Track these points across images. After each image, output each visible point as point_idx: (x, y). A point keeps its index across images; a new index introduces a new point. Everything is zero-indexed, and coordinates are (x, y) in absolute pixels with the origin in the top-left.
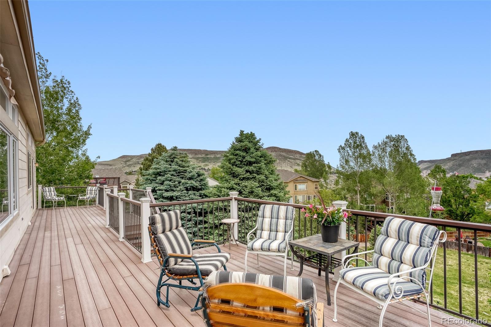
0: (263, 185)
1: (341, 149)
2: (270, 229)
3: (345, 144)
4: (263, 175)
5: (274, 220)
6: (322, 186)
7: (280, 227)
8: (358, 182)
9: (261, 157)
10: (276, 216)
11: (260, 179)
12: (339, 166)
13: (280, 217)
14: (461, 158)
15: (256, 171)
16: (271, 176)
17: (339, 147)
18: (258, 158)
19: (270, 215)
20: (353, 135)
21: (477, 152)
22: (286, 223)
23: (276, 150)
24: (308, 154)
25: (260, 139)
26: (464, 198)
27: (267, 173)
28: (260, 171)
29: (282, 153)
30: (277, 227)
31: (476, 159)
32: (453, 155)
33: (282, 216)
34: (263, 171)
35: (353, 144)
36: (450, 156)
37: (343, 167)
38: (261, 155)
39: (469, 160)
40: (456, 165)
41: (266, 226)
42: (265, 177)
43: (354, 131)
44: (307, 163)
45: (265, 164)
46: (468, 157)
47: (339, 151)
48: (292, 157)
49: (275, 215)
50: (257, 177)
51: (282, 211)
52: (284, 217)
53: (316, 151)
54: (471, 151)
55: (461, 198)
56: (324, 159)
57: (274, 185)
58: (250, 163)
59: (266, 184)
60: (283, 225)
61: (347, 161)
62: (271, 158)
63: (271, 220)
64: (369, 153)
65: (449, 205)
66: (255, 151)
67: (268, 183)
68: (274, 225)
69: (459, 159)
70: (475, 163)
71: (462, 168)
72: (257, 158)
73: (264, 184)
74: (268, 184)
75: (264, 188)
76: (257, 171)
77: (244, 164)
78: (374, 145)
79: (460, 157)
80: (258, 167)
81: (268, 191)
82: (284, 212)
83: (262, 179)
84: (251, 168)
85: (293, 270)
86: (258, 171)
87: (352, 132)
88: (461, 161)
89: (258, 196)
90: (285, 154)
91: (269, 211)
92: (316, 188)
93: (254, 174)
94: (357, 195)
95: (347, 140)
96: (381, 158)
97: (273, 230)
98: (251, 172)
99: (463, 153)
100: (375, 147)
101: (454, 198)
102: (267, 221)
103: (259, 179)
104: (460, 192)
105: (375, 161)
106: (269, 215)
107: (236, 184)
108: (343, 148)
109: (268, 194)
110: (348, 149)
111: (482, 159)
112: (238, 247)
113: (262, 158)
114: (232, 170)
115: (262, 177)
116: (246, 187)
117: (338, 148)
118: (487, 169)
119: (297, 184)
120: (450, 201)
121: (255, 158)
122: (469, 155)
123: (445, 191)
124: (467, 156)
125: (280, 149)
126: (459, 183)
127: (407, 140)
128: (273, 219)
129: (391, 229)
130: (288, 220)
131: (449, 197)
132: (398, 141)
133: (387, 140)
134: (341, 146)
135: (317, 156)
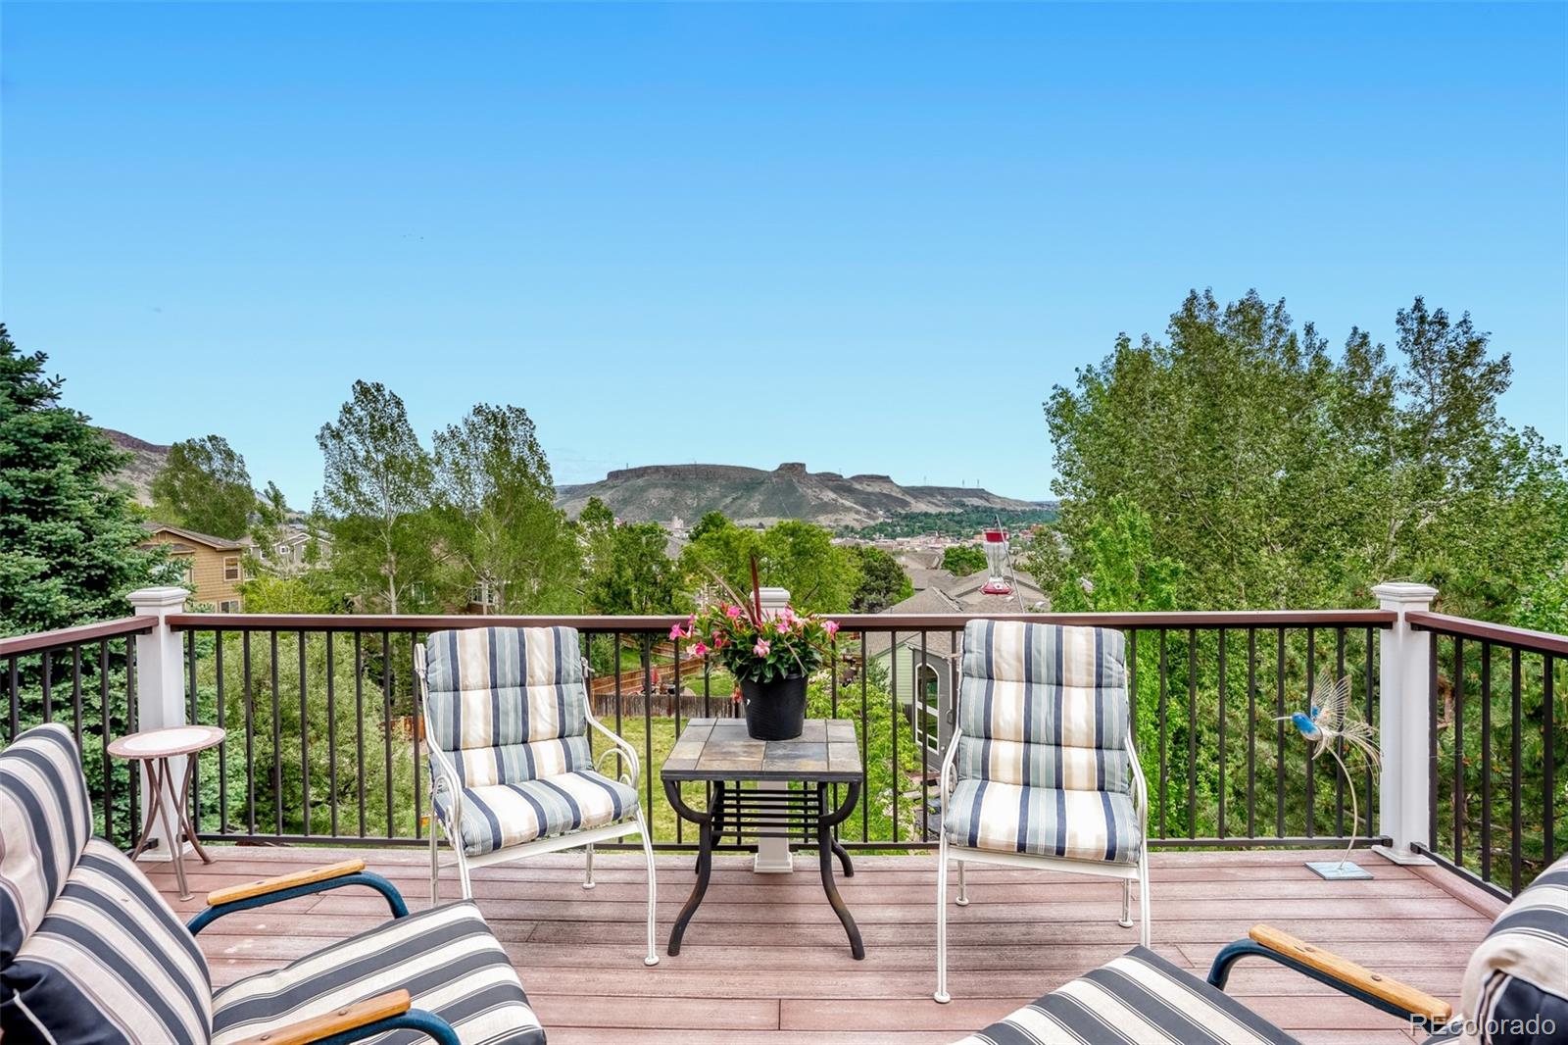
0: (67, 566)
1: (331, 436)
2: (496, 734)
3: (340, 421)
4: (69, 520)
5: (509, 696)
6: (253, 568)
7: (538, 719)
8: (389, 547)
9: (49, 438)
10: (513, 673)
11: (54, 538)
12: (321, 494)
13: (532, 677)
14: (629, 483)
15: (21, 502)
16: (107, 524)
17: (323, 428)
18: (36, 441)
19: (484, 675)
20: (366, 393)
21: (657, 469)
22: (561, 697)
24: (177, 449)
25: (42, 357)
26: (655, 583)
27: (90, 511)
28: (49, 503)
30: (525, 723)
31: (655, 486)
32: (613, 475)
33: (542, 668)
34: (66, 502)
35: (367, 421)
36: (605, 478)
37: (337, 502)
38: (54, 427)
39: (643, 490)
40: (618, 502)
41: (476, 725)
42: (79, 528)
43: (368, 381)
44: (177, 483)
45: (75, 473)
46: (640, 482)
47: (324, 446)
49: (508, 670)
50: (34, 528)
51: (536, 650)
52: (550, 674)
53: (212, 438)
54: (646, 468)
55: (648, 583)
56: (246, 469)
57: (131, 564)
59: (85, 562)
60: (552, 707)
61: (350, 482)
62: (103, 448)
63: (495, 697)
64: (423, 459)
66: (12, 407)
67: (98, 553)
68: (512, 715)
69: (624, 485)
70: (654, 496)
71: (630, 508)
72: (27, 441)
73: (73, 560)
74: (94, 558)
75: (76, 578)
76: (28, 501)
78: (435, 432)
79: (626, 481)
80: (37, 481)
81: (94, 592)
82: (549, 655)
83: (66, 539)
85: (593, 884)
87: (359, 382)
88: (627, 490)
89: (44, 620)
91: (479, 654)
92: (231, 574)
93: (14, 517)
94: (389, 591)
95: (348, 410)
96: (461, 474)
97: (506, 737)
99: (631, 471)
100: (441, 439)
101: (637, 583)
102: (476, 702)
103: (48, 537)
104: (649, 568)
105: (442, 480)
106: (480, 672)
108: (337, 435)
109: (101, 602)
110: (354, 438)
111: (668, 487)
112: (210, 868)
113: (58, 445)
115: (68, 529)
117: (319, 433)
118: (676, 511)
120: (628, 592)
121: (17, 443)
122: (642, 475)
123: (619, 566)
124: (638, 477)
126: (648, 544)
127: (531, 422)
128: (500, 691)
129: (1001, 656)
130: (567, 683)
131: (626, 583)
132: (504, 426)
133: (476, 420)
134: (328, 426)
135: (217, 456)
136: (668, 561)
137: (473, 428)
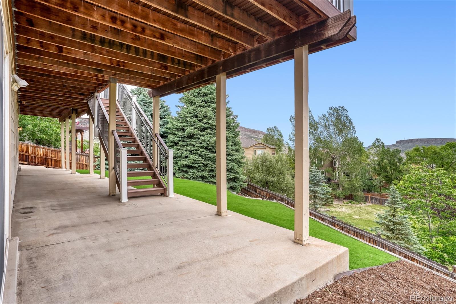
1: (292, 118)
14: (405, 145)
21: (417, 140)
23: (242, 129)
29: (247, 133)
32: (397, 142)
36: (395, 143)
39: (411, 147)
48: (256, 136)
53: (275, 127)
54: (412, 139)
55: (393, 165)
58: (206, 94)
65: (386, 171)
69: (403, 145)
76: (211, 101)
77: (201, 96)
78: (319, 116)
79: (403, 144)
84: (206, 98)
86: (213, 102)
88: (404, 147)
90: (250, 134)
98: (206, 102)
99: (406, 140)
100: (321, 118)
101: (390, 165)
104: (394, 160)
107: (193, 110)
114: (190, 99)
116: (201, 112)
119: (257, 150)
122: (411, 142)
124: (409, 143)
125: (245, 129)
127: (346, 110)
131: (385, 164)
132: (338, 112)
133: (330, 111)
134: (292, 116)
135: (276, 131)
136: (402, 158)
137: (330, 114)
